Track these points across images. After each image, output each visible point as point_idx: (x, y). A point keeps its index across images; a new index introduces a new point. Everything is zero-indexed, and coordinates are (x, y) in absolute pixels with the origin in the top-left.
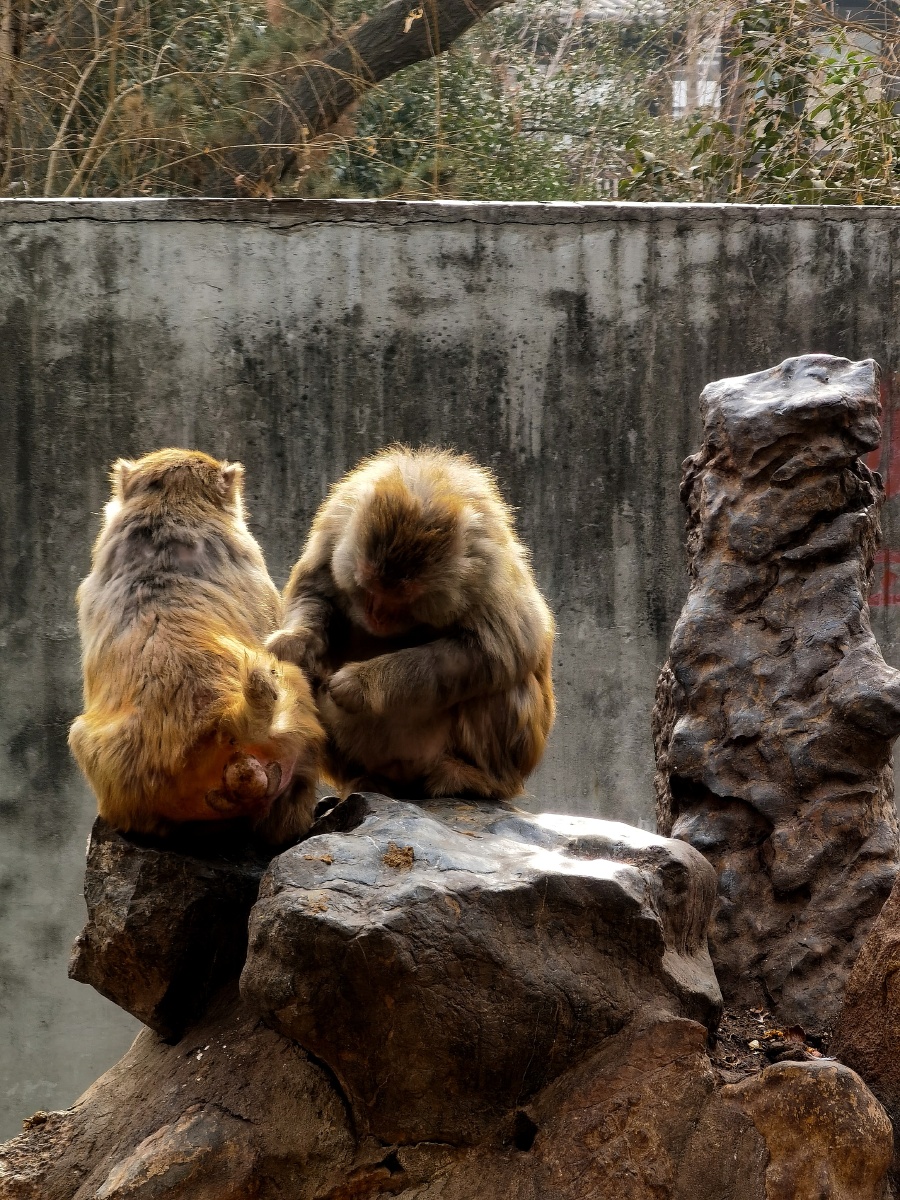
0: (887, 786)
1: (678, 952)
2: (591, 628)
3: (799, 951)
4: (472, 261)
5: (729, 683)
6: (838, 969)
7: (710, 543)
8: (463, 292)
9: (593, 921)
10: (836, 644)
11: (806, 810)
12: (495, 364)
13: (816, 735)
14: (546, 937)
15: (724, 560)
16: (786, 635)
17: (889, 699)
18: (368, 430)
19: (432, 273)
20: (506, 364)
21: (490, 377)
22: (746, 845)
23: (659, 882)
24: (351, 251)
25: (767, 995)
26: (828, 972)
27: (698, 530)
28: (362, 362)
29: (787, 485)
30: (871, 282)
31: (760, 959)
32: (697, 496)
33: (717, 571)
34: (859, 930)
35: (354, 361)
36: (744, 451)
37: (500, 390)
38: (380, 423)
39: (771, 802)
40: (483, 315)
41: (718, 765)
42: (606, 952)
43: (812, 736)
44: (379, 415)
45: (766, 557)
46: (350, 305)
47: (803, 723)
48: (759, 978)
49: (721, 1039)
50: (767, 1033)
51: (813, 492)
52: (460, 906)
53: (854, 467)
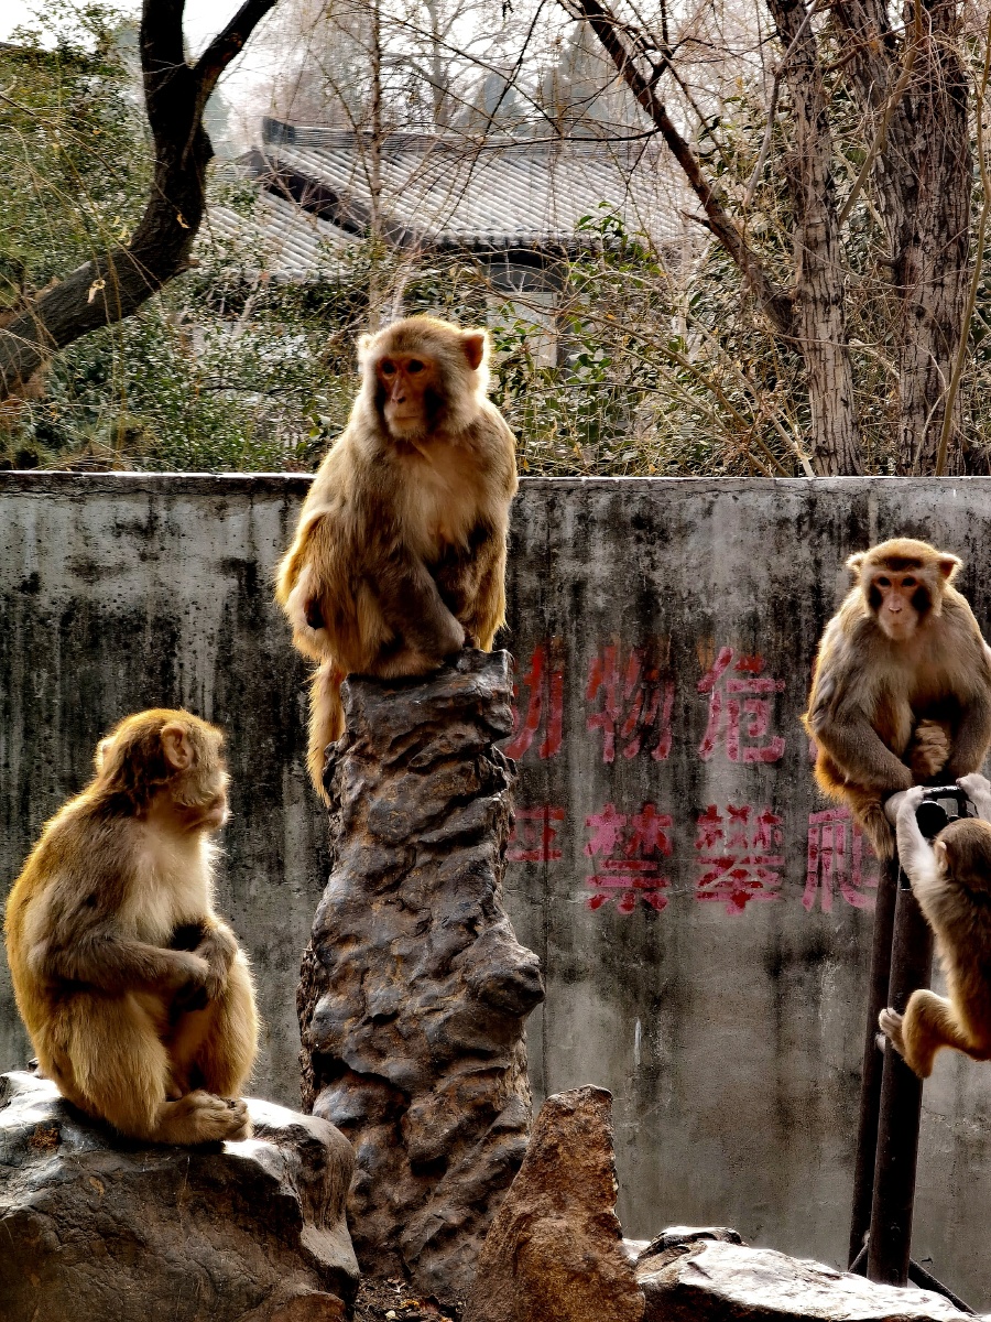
0: (520, 1060)
1: (317, 1227)
2: (263, 884)
3: (434, 1223)
4: (146, 530)
5: (370, 963)
6: (472, 1240)
7: (351, 827)
8: (137, 560)
9: (234, 1198)
10: (470, 924)
11: (442, 1085)
12: (169, 630)
13: (451, 1012)
14: (188, 1215)
15: (364, 844)
16: (423, 915)
17: (520, 978)
18: (46, 694)
19: (107, 542)
20: (179, 630)
21: (164, 642)
22: (383, 1121)
23: (298, 1159)
24: (28, 521)
25: (404, 1266)
26: (462, 1243)
27: (340, 814)
28: (40, 628)
29: (424, 771)
30: (529, 551)
31: (396, 1232)
32: (338, 782)
33: (358, 854)
34: (492, 1202)
35: (32, 627)
36: (382, 739)
37: (174, 655)
38: (57, 686)
39: (407, 1078)
40: (157, 583)
41: (357, 1042)
42: (246, 1229)
43: (447, 1014)
44: (56, 679)
45: (403, 841)
46: (28, 573)
47: (438, 1001)
48: (396, 1249)
49: (358, 1310)
50: (404, 1303)
51: (449, 778)
52: (104, 1186)
53: (488, 754)
